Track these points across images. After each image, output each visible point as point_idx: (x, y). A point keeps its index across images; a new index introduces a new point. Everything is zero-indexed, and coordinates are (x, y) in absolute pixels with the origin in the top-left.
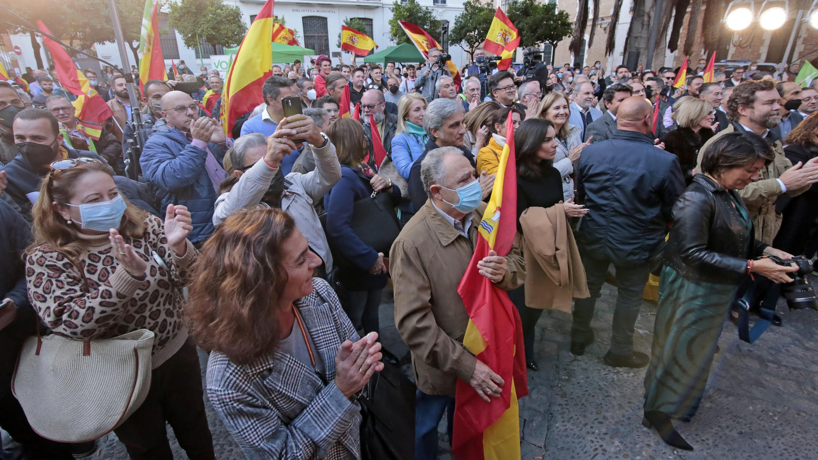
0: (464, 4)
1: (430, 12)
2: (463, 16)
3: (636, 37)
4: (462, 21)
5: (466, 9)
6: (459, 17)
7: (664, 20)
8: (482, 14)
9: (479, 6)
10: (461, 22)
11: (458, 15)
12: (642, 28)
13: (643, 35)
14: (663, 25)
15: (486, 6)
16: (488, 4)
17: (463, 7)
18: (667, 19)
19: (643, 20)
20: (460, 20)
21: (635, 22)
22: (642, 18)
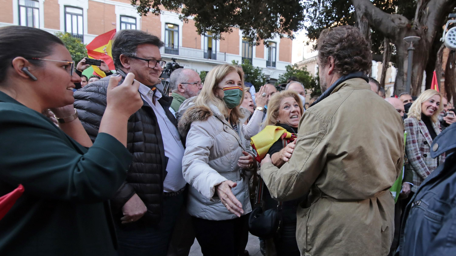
0: (286, 67)
1: (260, 70)
2: (286, 75)
3: (400, 90)
4: (285, 78)
5: (287, 70)
6: (282, 76)
7: (418, 79)
8: (298, 73)
9: (298, 69)
10: (283, 79)
11: (282, 74)
12: (403, 84)
13: (404, 89)
14: (417, 82)
15: (302, 70)
16: (304, 69)
17: (285, 69)
18: (419, 78)
19: (403, 78)
20: (283, 77)
21: (398, 79)
22: (402, 77)
